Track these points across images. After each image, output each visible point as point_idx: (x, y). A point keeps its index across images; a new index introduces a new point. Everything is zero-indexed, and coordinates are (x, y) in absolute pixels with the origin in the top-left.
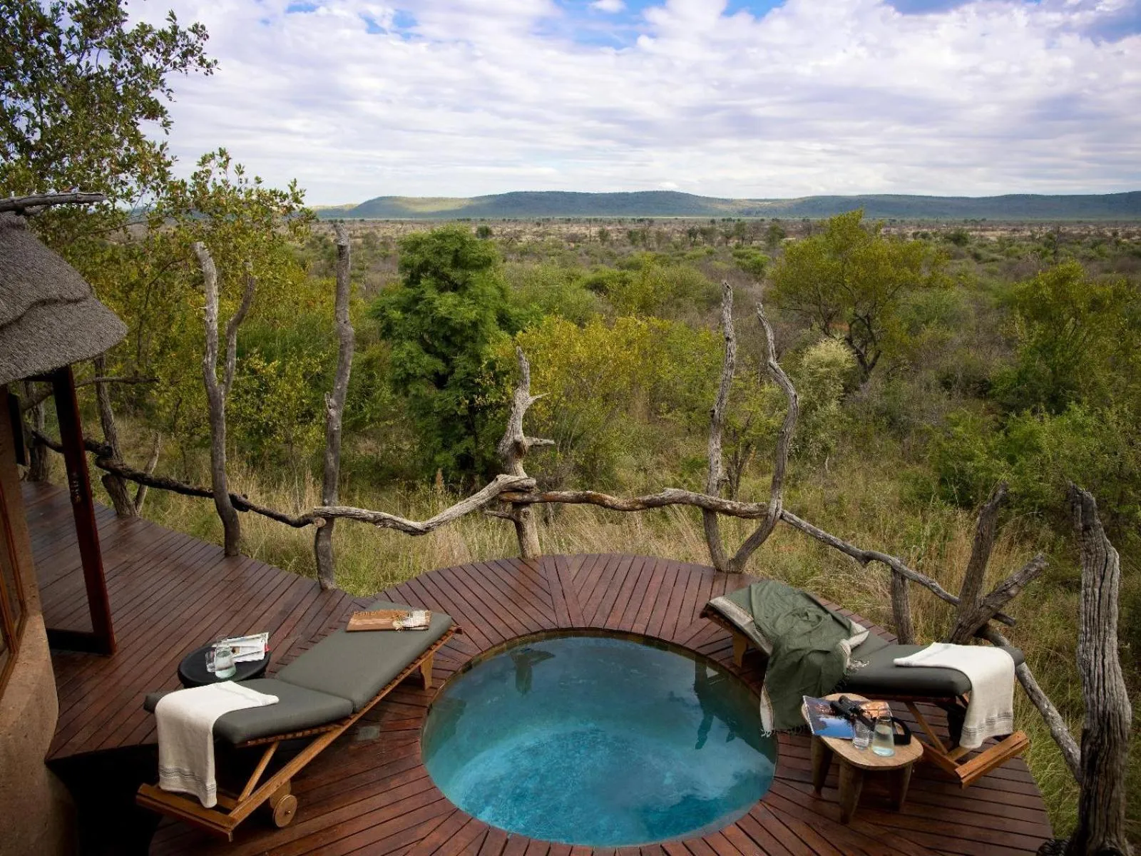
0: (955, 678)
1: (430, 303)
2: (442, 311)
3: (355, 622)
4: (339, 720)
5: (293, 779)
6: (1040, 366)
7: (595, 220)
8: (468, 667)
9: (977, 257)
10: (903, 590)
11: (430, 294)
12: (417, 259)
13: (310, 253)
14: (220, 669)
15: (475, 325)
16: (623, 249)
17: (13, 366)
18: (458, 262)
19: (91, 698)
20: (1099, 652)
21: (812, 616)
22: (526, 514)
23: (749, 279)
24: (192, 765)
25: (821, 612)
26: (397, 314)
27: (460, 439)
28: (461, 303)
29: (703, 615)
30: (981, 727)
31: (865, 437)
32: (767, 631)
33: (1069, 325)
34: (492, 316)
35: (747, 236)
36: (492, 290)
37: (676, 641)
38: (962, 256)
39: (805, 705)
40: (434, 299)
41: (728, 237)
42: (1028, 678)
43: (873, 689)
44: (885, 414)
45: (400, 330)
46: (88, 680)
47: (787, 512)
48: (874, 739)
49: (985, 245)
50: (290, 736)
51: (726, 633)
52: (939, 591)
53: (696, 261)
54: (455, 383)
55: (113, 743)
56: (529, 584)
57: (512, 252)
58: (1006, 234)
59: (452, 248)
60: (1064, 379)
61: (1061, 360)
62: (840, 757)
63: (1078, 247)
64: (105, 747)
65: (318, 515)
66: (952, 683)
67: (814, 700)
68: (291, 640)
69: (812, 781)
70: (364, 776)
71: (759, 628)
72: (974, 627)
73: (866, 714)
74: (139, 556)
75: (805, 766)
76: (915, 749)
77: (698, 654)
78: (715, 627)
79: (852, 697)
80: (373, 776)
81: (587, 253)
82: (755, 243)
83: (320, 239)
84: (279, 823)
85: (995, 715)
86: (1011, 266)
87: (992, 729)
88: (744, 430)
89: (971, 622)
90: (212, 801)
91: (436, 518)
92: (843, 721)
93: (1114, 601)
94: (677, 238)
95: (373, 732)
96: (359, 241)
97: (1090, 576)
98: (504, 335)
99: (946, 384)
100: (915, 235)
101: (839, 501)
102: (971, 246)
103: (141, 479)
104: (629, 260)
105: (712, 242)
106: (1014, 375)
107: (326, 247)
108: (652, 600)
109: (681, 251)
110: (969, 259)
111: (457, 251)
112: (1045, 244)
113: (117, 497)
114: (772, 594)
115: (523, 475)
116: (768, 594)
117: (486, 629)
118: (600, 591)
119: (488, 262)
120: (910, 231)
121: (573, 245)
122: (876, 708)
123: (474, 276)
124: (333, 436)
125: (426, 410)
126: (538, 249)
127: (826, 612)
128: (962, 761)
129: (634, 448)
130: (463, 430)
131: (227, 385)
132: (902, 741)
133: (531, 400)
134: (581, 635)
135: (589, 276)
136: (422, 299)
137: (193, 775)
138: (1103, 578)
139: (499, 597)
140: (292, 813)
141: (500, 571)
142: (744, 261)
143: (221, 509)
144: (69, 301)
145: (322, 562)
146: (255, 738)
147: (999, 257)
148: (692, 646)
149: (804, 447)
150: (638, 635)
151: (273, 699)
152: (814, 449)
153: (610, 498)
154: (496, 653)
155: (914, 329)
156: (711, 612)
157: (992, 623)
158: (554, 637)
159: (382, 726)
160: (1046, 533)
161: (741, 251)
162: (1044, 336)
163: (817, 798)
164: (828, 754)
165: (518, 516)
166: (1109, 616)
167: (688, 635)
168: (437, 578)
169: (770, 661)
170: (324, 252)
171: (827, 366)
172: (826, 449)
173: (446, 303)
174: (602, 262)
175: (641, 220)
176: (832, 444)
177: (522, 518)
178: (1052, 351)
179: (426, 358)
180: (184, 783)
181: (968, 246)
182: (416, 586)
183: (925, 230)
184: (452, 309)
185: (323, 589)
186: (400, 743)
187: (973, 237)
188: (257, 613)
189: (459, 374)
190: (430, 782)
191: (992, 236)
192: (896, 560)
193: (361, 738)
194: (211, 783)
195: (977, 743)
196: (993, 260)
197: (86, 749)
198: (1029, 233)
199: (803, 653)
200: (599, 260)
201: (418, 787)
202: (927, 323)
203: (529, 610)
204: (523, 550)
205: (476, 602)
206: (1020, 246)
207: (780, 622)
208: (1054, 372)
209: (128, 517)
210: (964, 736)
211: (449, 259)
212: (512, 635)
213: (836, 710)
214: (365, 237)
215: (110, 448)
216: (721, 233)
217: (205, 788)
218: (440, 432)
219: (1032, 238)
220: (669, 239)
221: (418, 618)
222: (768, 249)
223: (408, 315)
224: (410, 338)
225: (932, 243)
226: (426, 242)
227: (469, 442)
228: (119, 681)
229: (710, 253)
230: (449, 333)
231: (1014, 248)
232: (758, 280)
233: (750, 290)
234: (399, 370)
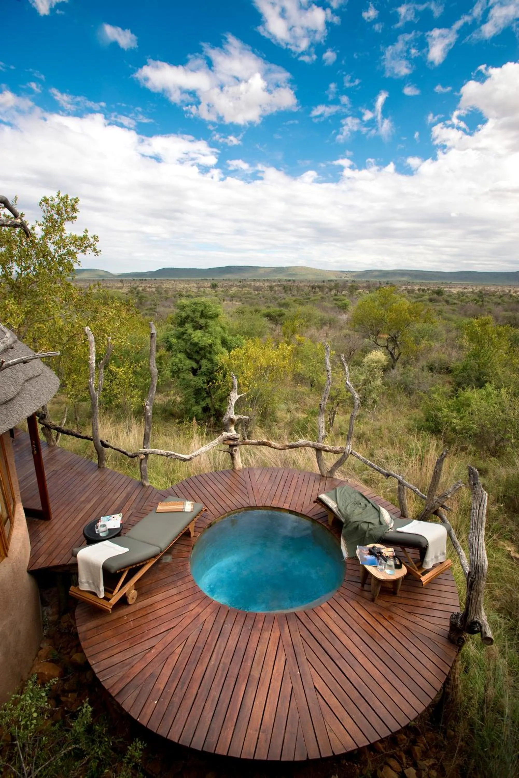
0: (422, 540)
1: (190, 335)
2: (196, 340)
3: (160, 508)
4: (154, 557)
5: (136, 584)
6: (473, 362)
7: (267, 280)
8: (210, 525)
9: (447, 302)
10: (403, 491)
11: (190, 331)
12: (184, 314)
13: (130, 296)
14: (102, 532)
15: (211, 346)
16: (280, 295)
17: (18, 416)
18: (203, 315)
19: (44, 540)
20: (477, 538)
21: (363, 504)
22: (235, 450)
23: (340, 312)
24: (93, 580)
25: (367, 502)
26: (174, 341)
27: (204, 399)
28: (204, 336)
29: (315, 502)
30: (432, 560)
31: (392, 395)
32: (343, 513)
33: (486, 345)
34: (219, 341)
35: (340, 289)
36: (219, 329)
37: (302, 513)
38: (440, 301)
39: (358, 550)
40: (191, 334)
41: (331, 290)
42: (453, 536)
43: (387, 542)
44: (402, 384)
45: (176, 348)
46: (43, 531)
47: (354, 451)
48: (386, 566)
49: (451, 296)
50: (134, 566)
51: (323, 509)
52: (418, 493)
53: (316, 302)
54: (202, 374)
55: (56, 562)
56: (236, 483)
57: (227, 296)
58: (461, 290)
59: (200, 309)
60: (482, 370)
61: (483, 361)
62: (372, 575)
63: (493, 298)
64: (51, 565)
65: (142, 453)
66: (420, 542)
67: (361, 547)
68: (130, 512)
69: (359, 581)
70: (165, 580)
71: (339, 510)
72: (433, 511)
73: (383, 554)
74: (60, 467)
75: (357, 574)
76: (404, 571)
77: (312, 519)
78: (319, 506)
79: (378, 546)
80: (170, 580)
81: (263, 297)
82: (344, 293)
83: (135, 289)
84: (130, 603)
85: (439, 554)
86: (462, 308)
87: (437, 560)
88: (336, 397)
89: (431, 509)
90: (102, 595)
91: (195, 453)
92: (374, 557)
93: (484, 515)
94: (307, 289)
95: (169, 559)
96: (154, 290)
97: (475, 504)
98: (224, 350)
99: (431, 369)
100: (419, 290)
101: (380, 429)
102: (445, 296)
103: (59, 430)
104: (283, 301)
105: (323, 291)
106: (461, 368)
107: (138, 293)
108: (292, 491)
109: (308, 297)
110: (444, 303)
111: (202, 311)
112: (478, 296)
113: (48, 437)
114: (346, 493)
115: (234, 432)
116: (344, 493)
117: (218, 507)
118: (269, 487)
119: (217, 316)
120: (416, 288)
121: (256, 292)
122: (388, 551)
123: (211, 322)
124: (148, 418)
125: (188, 386)
126: (240, 295)
127: (369, 502)
128: (423, 574)
129: (286, 401)
130: (206, 395)
131: (99, 391)
132: (398, 567)
133: (238, 397)
134: (260, 509)
135: (264, 310)
136: (186, 333)
137: (94, 584)
138: (480, 506)
139: (223, 490)
140: (135, 598)
141: (223, 476)
142: (337, 302)
143: (96, 446)
144: (37, 376)
145: (143, 473)
146: (120, 569)
147: (457, 302)
148: (310, 515)
149: (365, 401)
150: (286, 510)
151: (126, 550)
152: (370, 402)
153: (273, 443)
154: (223, 518)
155: (417, 341)
156: (319, 501)
157: (441, 509)
158: (249, 510)
159: (173, 556)
160: (472, 448)
161: (337, 297)
162: (475, 350)
163: (362, 590)
164: (367, 573)
165: (232, 451)
166: (482, 522)
167: (308, 510)
168: (195, 480)
169: (344, 525)
170: (137, 296)
171: (376, 363)
172: (375, 402)
173: (197, 336)
174: (271, 302)
175: (289, 280)
176: (377, 399)
177: (234, 452)
178: (479, 357)
179: (188, 362)
180: (90, 586)
181: (443, 296)
182: (185, 484)
183: (423, 287)
184: (200, 339)
185: (143, 486)
186: (181, 564)
187: (446, 291)
188: (115, 497)
189: (204, 369)
190: (194, 583)
191: (454, 291)
192: (401, 478)
193: (163, 561)
194: (102, 588)
195: (430, 566)
196: (455, 304)
197: (44, 566)
198: (471, 290)
199: (358, 523)
200: (269, 301)
201: (190, 585)
202: (423, 338)
203: (237, 497)
204: (234, 466)
205: (212, 492)
206: (467, 297)
207: (349, 507)
208: (479, 366)
209: (53, 446)
210: (424, 563)
211: (198, 314)
212: (229, 510)
213: (371, 552)
214: (157, 288)
215: (45, 415)
216: (327, 287)
217: (99, 590)
218: (194, 396)
219: (473, 292)
220: (303, 290)
221: (188, 506)
222: (349, 296)
223: (180, 340)
224: (180, 352)
225: (426, 294)
226: (188, 306)
227: (208, 401)
228: (56, 532)
229: (322, 298)
230: (198, 350)
231: (464, 297)
232: (345, 312)
233: (341, 317)
234: (175, 367)
